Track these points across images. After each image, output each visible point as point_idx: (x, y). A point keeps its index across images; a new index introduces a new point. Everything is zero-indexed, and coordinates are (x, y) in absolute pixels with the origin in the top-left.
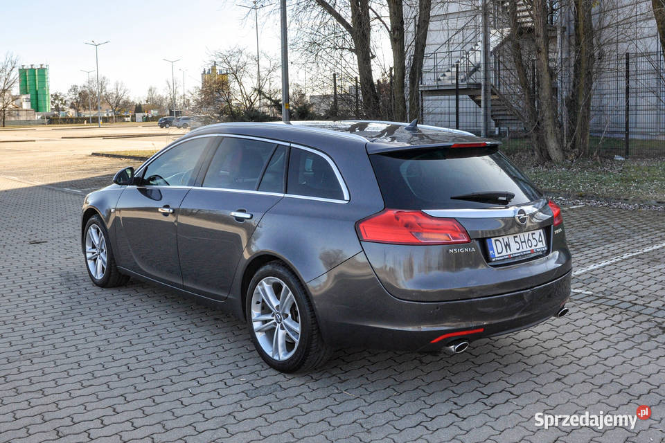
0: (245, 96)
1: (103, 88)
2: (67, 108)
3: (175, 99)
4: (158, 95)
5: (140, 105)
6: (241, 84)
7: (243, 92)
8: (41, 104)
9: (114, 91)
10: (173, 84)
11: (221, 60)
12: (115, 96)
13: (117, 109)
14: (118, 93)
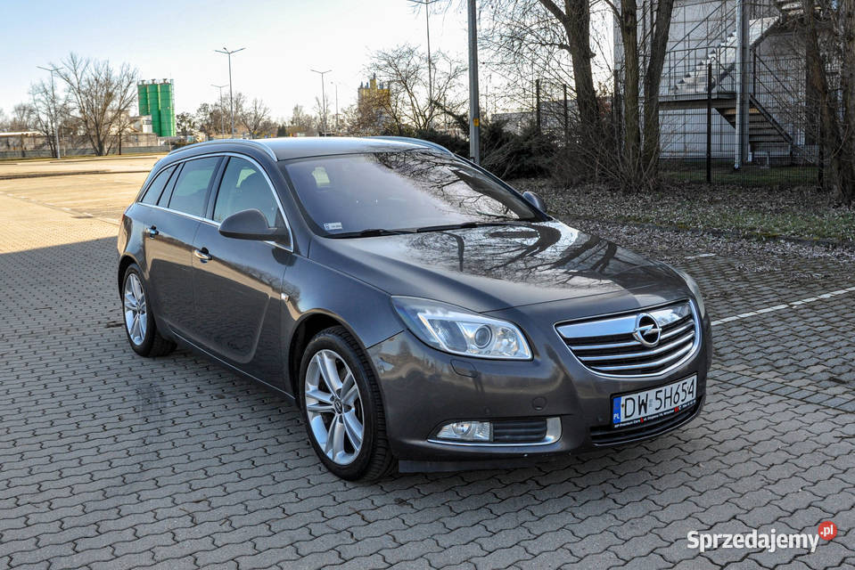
0: (418, 111)
1: (239, 106)
2: (195, 131)
3: (325, 119)
4: (305, 114)
5: (284, 127)
6: (411, 95)
7: (415, 105)
8: (164, 127)
9: (252, 110)
10: (323, 102)
11: (385, 63)
12: (253, 116)
13: (256, 132)
14: (256, 113)
